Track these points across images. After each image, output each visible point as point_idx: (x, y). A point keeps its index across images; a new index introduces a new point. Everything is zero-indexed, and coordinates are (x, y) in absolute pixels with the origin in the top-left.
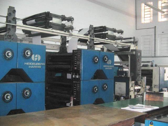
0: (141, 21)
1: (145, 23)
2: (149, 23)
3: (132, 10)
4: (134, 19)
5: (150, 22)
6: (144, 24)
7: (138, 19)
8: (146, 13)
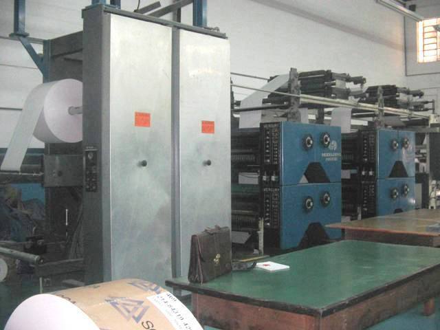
0: (416, 58)
1: (425, 61)
2: (434, 62)
3: (397, 34)
4: (400, 54)
5: (435, 60)
6: (424, 64)
7: (409, 55)
8: (427, 41)
